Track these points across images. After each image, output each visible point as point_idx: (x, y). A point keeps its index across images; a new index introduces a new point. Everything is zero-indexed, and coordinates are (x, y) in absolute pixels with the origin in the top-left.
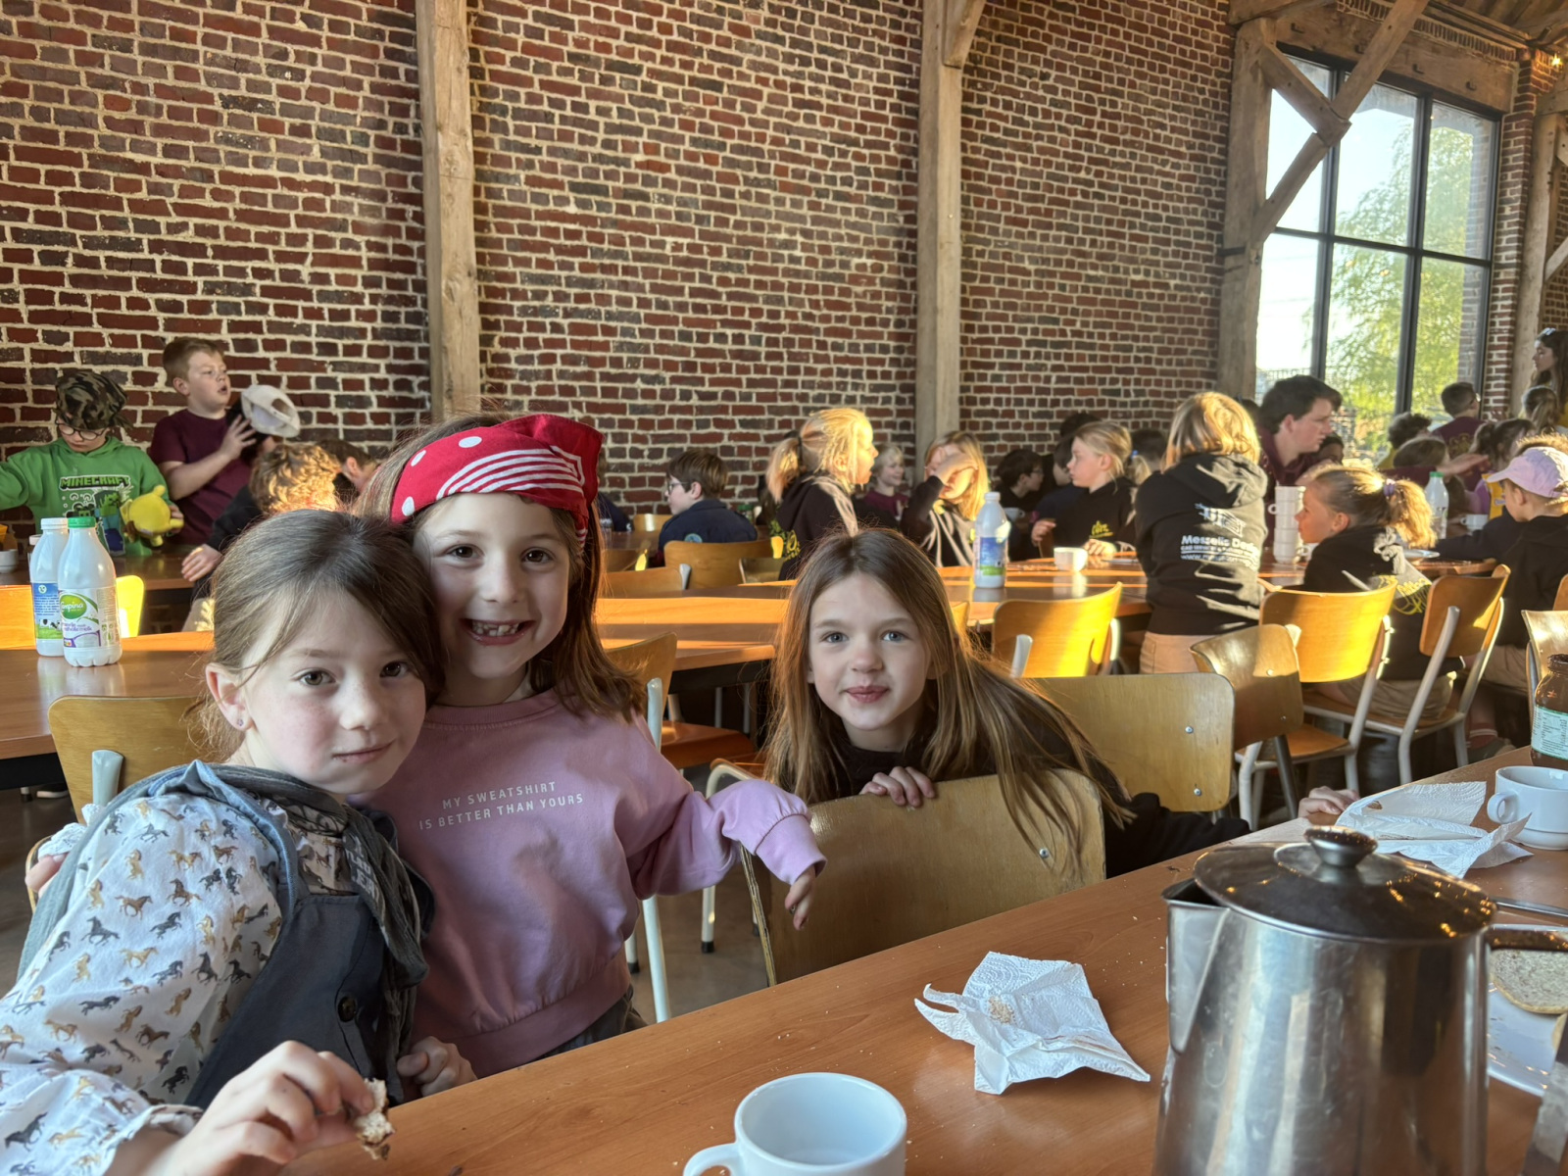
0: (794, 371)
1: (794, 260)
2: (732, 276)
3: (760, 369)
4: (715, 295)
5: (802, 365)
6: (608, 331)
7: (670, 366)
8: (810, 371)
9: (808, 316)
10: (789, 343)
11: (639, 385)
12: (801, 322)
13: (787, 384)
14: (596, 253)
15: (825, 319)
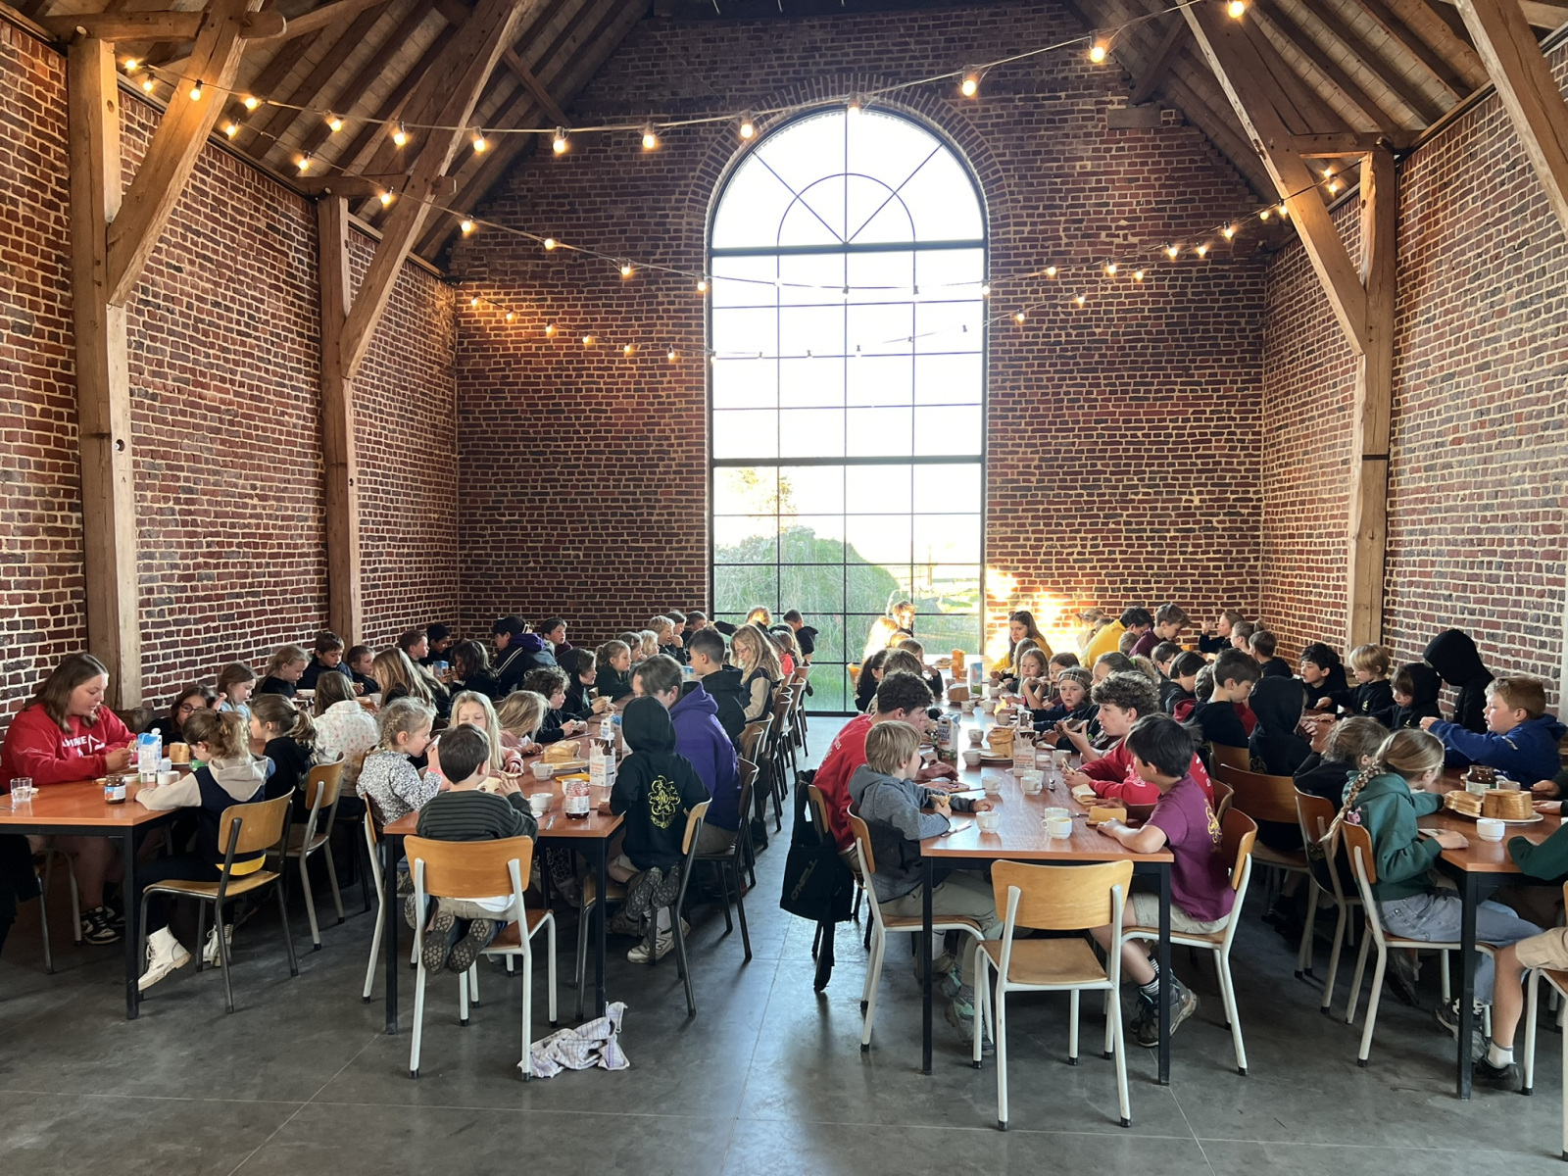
0: (1519, 592)
1: (1524, 493)
2: (1488, 514)
3: (1500, 591)
4: (1478, 531)
5: (1525, 586)
6: (1433, 564)
7: (1456, 588)
8: (1530, 592)
9: (1533, 543)
10: (1519, 566)
11: (1442, 602)
12: (1527, 547)
13: (1517, 604)
14: (1432, 511)
15: (1543, 543)
